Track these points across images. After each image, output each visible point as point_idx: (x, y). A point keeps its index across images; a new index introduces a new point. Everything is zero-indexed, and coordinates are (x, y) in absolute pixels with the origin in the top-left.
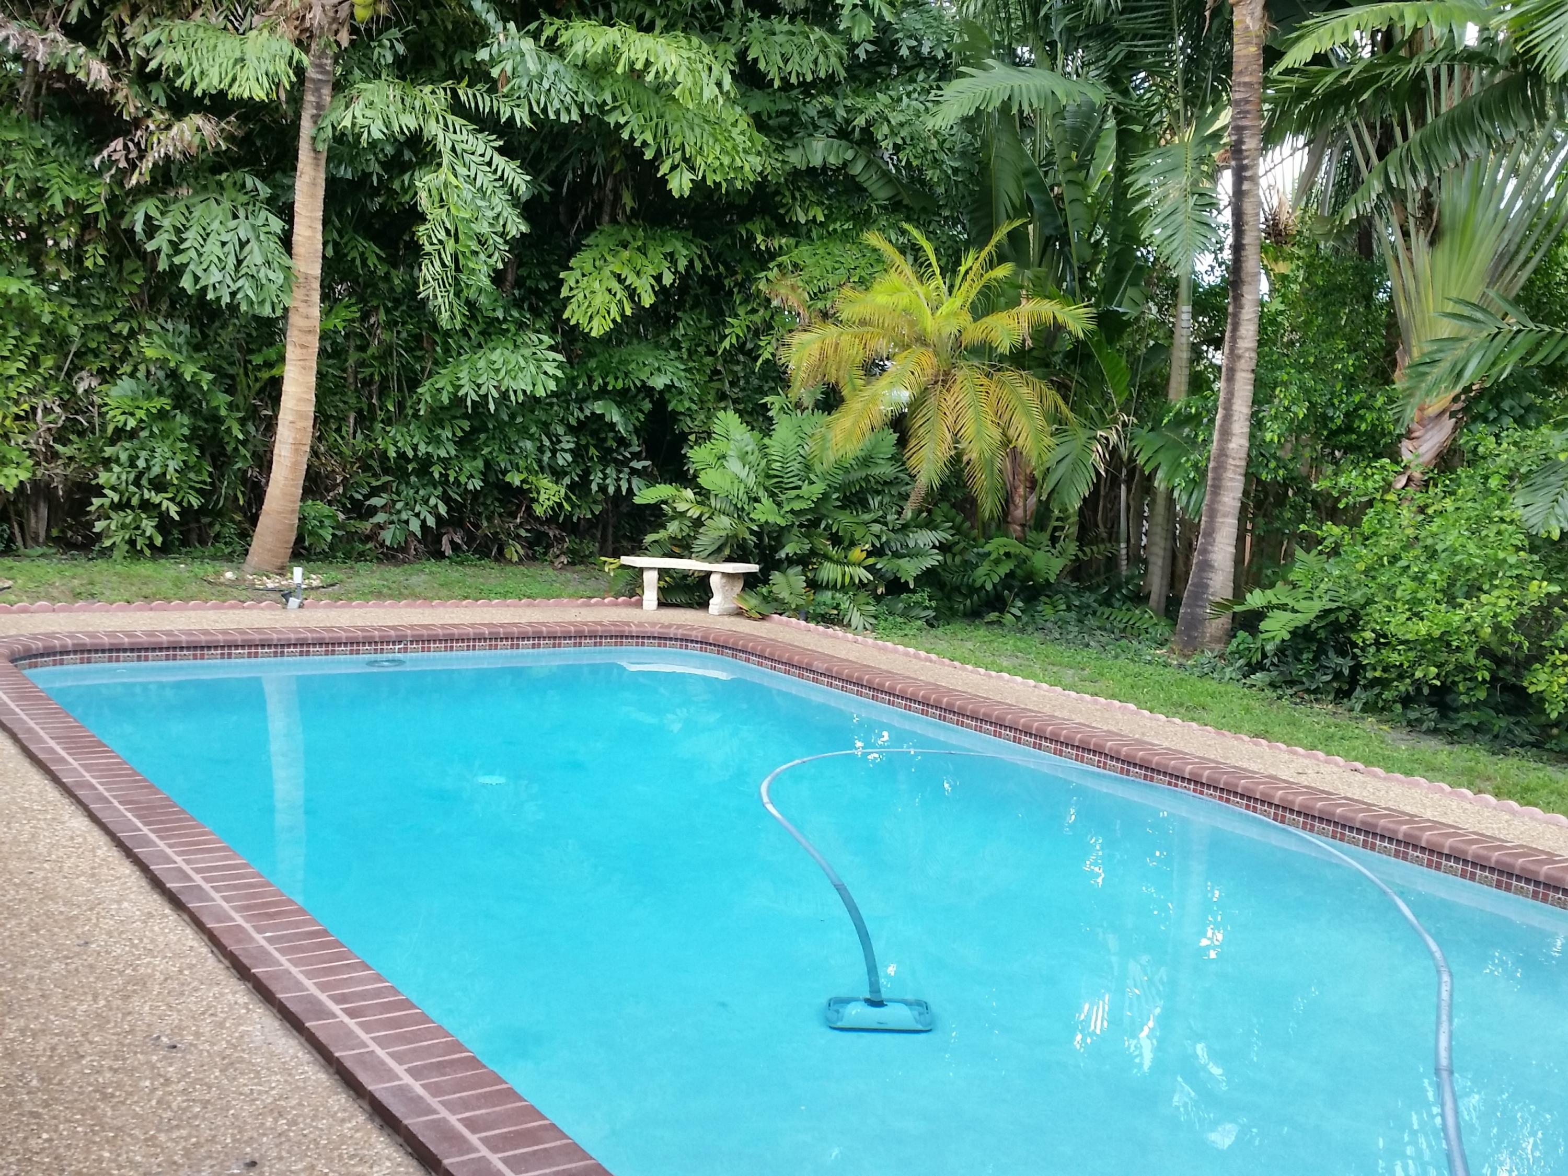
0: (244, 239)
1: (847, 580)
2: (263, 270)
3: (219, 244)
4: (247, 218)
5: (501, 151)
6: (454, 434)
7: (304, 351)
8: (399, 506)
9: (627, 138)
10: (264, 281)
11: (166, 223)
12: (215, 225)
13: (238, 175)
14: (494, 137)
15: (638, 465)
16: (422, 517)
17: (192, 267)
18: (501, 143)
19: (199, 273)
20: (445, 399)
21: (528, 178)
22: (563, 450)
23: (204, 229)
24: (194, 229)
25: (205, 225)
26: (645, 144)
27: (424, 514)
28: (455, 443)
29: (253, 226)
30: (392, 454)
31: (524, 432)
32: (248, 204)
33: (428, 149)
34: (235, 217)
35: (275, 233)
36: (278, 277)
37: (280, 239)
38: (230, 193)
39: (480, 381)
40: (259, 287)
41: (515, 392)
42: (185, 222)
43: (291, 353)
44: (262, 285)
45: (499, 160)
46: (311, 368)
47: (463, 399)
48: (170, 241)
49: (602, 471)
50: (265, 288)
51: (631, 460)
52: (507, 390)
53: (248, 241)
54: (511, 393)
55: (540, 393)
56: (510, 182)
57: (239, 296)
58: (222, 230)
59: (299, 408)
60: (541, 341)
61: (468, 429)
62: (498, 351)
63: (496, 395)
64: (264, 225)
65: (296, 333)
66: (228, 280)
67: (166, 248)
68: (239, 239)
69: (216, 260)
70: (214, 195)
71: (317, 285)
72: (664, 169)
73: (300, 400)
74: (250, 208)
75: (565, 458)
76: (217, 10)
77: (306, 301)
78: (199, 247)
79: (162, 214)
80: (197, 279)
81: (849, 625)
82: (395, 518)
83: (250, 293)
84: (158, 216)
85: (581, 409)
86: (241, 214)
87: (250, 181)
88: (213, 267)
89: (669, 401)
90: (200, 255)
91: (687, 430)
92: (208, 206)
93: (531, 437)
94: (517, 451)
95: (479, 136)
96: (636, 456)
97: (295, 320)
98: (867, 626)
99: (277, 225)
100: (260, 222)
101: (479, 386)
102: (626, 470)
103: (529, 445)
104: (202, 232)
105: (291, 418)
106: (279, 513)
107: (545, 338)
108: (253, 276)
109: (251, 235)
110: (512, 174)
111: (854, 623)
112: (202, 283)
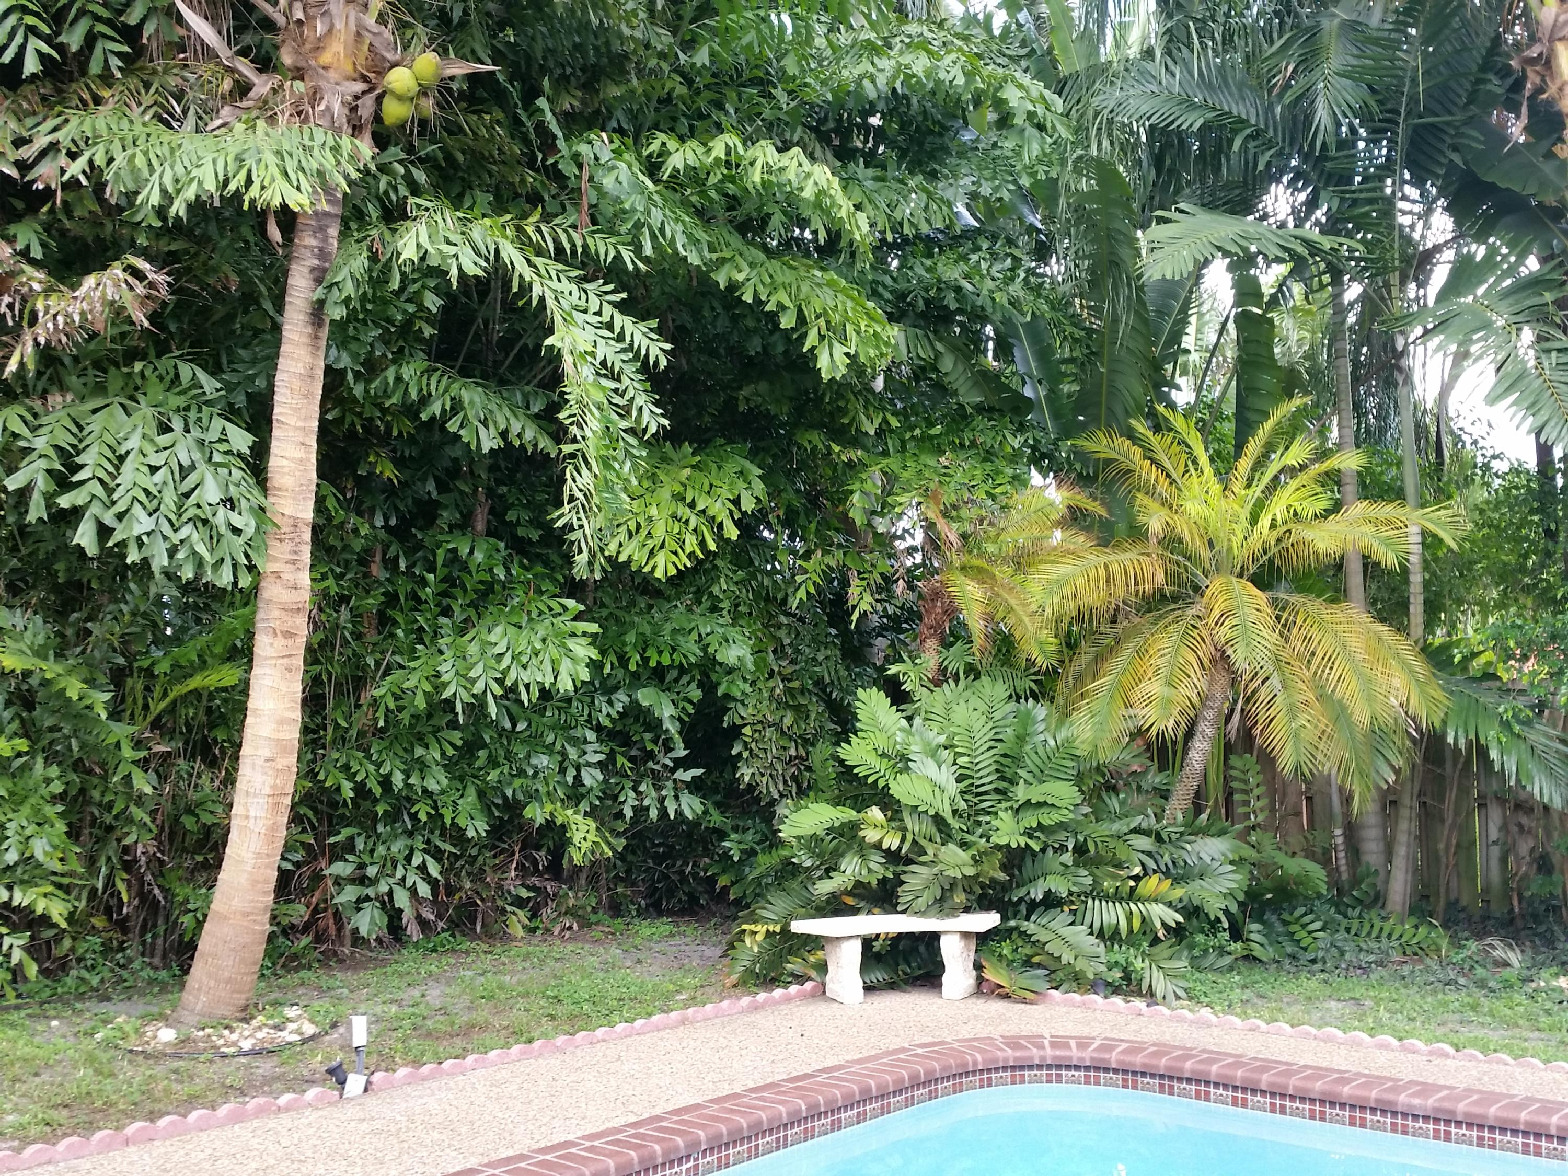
0: (186, 462)
1: (1136, 924)
2: (221, 511)
3: (146, 469)
4: (187, 431)
5: (623, 307)
6: (443, 754)
7: (290, 642)
8: (372, 871)
9: (750, 301)
10: (223, 529)
11: (41, 443)
12: (134, 443)
13: (165, 364)
14: (611, 287)
15: (686, 775)
16: (409, 883)
17: (95, 509)
18: (624, 295)
19: (108, 519)
20: (421, 703)
21: (668, 346)
22: (588, 764)
23: (114, 452)
24: (94, 449)
25: (113, 443)
26: (782, 307)
27: (413, 878)
28: (445, 766)
29: (201, 443)
30: (348, 792)
31: (535, 741)
32: (187, 409)
33: (520, 303)
34: (165, 429)
35: (240, 455)
36: (245, 521)
37: (247, 464)
38: (156, 391)
39: (472, 674)
40: (214, 539)
41: (527, 686)
42: (76, 442)
43: (264, 646)
44: (220, 536)
45: (620, 320)
46: (298, 669)
47: (449, 704)
48: (49, 472)
49: (634, 789)
50: (224, 541)
51: (673, 771)
52: (516, 683)
53: (193, 467)
54: (522, 689)
55: (565, 685)
56: (643, 352)
57: (180, 555)
58: (149, 449)
59: (281, 736)
60: (565, 608)
61: (459, 743)
62: (499, 630)
63: (499, 691)
64: (220, 441)
65: (276, 613)
66: (167, 529)
67: (42, 484)
68: (180, 465)
69: (142, 497)
70: (118, 399)
71: (307, 536)
72: (812, 339)
73: (281, 722)
74: (193, 415)
75: (592, 778)
76: (139, 104)
77: (294, 562)
78: (107, 479)
79: (34, 429)
80: (104, 531)
81: (1151, 993)
82: (370, 891)
83: (201, 549)
84: (25, 432)
85: (610, 703)
86: (177, 424)
87: (186, 370)
88: (137, 509)
89: (719, 684)
90: (110, 491)
91: (738, 722)
92: (111, 415)
93: (549, 749)
94: (530, 772)
95: (587, 286)
96: (680, 763)
97: (271, 591)
98: (1181, 993)
99: (242, 440)
100: (213, 435)
101: (473, 681)
102: (670, 784)
103: (543, 761)
104: (109, 454)
105: (267, 753)
106: (246, 914)
107: (571, 603)
108: (205, 522)
109: (197, 456)
110: (645, 342)
111: (1159, 991)
112: (117, 537)
